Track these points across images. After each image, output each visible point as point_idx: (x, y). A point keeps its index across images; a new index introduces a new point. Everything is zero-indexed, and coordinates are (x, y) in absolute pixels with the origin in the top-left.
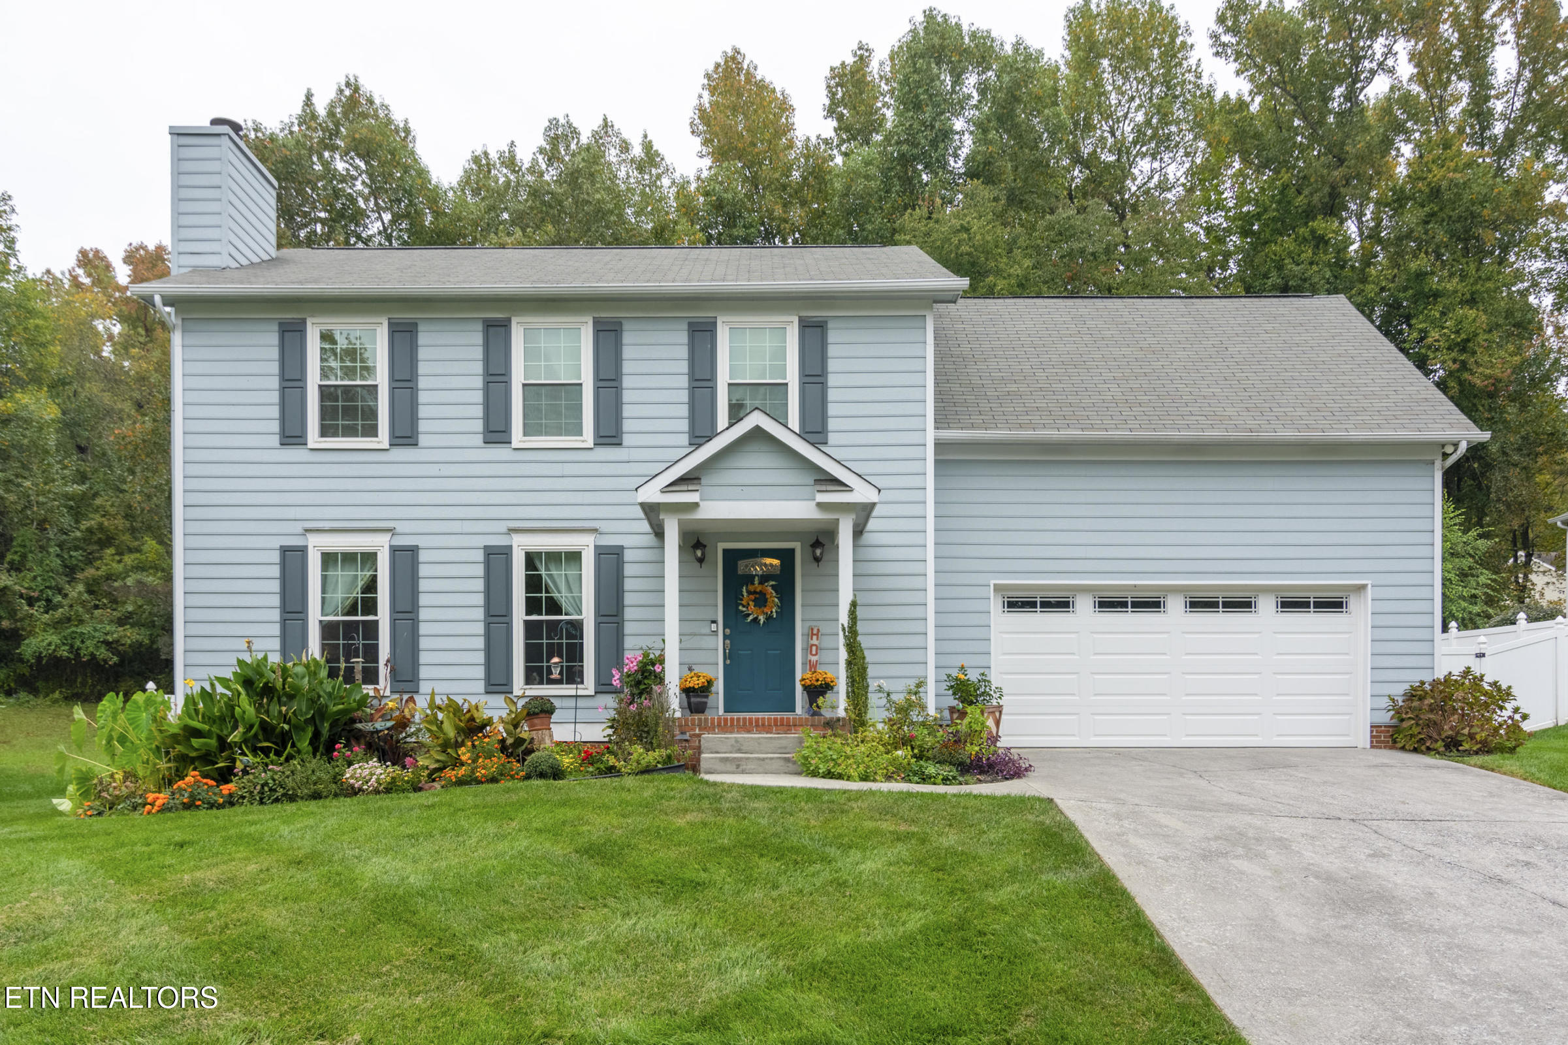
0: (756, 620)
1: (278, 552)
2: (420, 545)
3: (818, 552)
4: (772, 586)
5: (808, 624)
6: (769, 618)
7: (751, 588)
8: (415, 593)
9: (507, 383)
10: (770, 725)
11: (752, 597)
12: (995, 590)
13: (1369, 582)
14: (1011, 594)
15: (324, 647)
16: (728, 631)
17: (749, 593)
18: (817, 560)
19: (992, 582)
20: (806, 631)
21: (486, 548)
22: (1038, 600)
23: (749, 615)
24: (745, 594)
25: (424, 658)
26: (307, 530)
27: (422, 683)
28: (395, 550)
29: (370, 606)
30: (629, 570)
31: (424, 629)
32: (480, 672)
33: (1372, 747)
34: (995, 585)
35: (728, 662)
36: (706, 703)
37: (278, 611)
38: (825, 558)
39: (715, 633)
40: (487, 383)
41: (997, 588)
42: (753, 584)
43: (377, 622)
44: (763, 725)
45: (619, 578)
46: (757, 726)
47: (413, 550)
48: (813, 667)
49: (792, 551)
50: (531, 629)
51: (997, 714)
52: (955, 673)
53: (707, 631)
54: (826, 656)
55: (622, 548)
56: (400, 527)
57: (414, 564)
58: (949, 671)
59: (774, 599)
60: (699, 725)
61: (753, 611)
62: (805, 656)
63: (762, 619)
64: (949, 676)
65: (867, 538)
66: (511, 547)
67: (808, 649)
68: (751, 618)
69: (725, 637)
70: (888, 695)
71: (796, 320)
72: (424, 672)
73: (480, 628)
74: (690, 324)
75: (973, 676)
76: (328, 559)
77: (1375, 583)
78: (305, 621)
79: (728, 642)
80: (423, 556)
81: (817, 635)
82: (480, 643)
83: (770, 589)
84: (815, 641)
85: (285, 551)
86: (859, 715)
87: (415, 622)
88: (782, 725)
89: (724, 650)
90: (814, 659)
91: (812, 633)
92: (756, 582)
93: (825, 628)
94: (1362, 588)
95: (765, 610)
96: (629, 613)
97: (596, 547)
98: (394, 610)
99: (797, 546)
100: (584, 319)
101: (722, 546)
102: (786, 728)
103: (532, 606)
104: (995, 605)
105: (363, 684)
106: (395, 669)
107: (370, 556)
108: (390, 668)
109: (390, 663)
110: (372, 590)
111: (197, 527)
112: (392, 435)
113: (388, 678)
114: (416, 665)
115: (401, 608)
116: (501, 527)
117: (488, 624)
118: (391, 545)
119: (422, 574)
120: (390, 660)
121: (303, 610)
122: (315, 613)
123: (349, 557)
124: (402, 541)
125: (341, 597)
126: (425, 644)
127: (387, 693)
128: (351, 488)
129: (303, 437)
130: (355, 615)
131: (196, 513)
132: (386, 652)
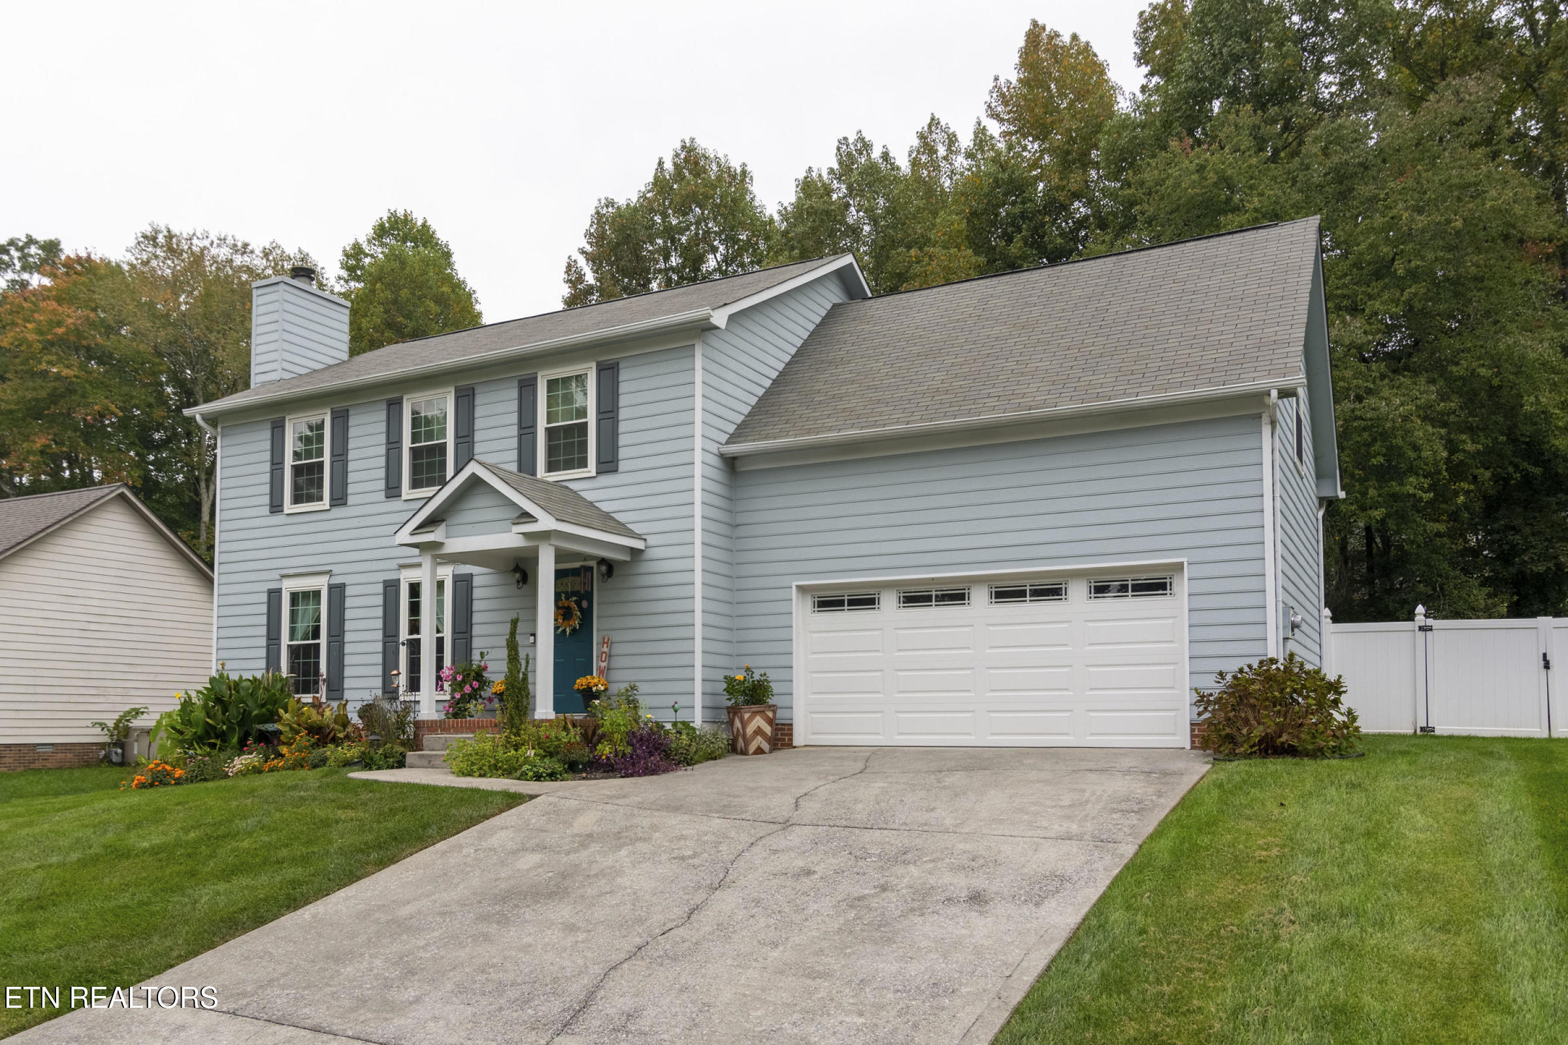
0: (564, 632)
1: (266, 594)
2: (347, 583)
4: (575, 601)
5: (603, 633)
6: (574, 630)
7: (560, 604)
8: (342, 621)
9: (400, 448)
11: (561, 612)
12: (799, 591)
13: (1185, 560)
14: (821, 594)
15: (292, 669)
17: (559, 608)
18: (604, 576)
19: (794, 584)
21: (385, 582)
22: (846, 598)
23: (558, 628)
25: (348, 672)
26: (283, 576)
27: (344, 692)
28: (331, 587)
29: (316, 634)
30: (477, 593)
31: (348, 649)
32: (379, 682)
33: (1193, 748)
34: (798, 586)
40: (388, 450)
42: (561, 599)
43: (319, 644)
45: (469, 601)
47: (342, 587)
48: (602, 672)
49: (592, 569)
50: (412, 646)
53: (528, 643)
54: (616, 662)
55: (472, 575)
56: (336, 569)
57: (342, 598)
59: (577, 612)
61: (562, 624)
63: (569, 630)
66: (399, 580)
67: (600, 656)
68: (560, 630)
71: (594, 365)
72: (347, 683)
73: (379, 647)
74: (520, 381)
76: (295, 597)
77: (1190, 561)
78: (279, 645)
80: (349, 591)
81: (607, 643)
82: (379, 659)
83: (573, 604)
84: (605, 649)
85: (271, 592)
87: (343, 644)
90: (603, 664)
91: (603, 642)
92: (563, 598)
93: (615, 636)
94: (1179, 567)
95: (571, 623)
96: (476, 630)
97: (454, 576)
98: (329, 635)
99: (594, 564)
100: (448, 389)
103: (413, 628)
104: (802, 605)
105: (309, 693)
106: (328, 681)
107: (317, 594)
108: (324, 681)
109: (325, 677)
110: (318, 620)
111: (225, 579)
112: (332, 499)
113: (323, 688)
114: (341, 678)
115: (333, 633)
116: (393, 564)
117: (385, 644)
118: (329, 585)
119: (347, 605)
120: (325, 674)
121: (279, 638)
122: (285, 640)
123: (306, 595)
124: (336, 580)
125: (301, 626)
126: (348, 660)
127: (324, 700)
128: (308, 542)
129: (281, 505)
130: (308, 639)
131: (225, 568)
132: (323, 668)
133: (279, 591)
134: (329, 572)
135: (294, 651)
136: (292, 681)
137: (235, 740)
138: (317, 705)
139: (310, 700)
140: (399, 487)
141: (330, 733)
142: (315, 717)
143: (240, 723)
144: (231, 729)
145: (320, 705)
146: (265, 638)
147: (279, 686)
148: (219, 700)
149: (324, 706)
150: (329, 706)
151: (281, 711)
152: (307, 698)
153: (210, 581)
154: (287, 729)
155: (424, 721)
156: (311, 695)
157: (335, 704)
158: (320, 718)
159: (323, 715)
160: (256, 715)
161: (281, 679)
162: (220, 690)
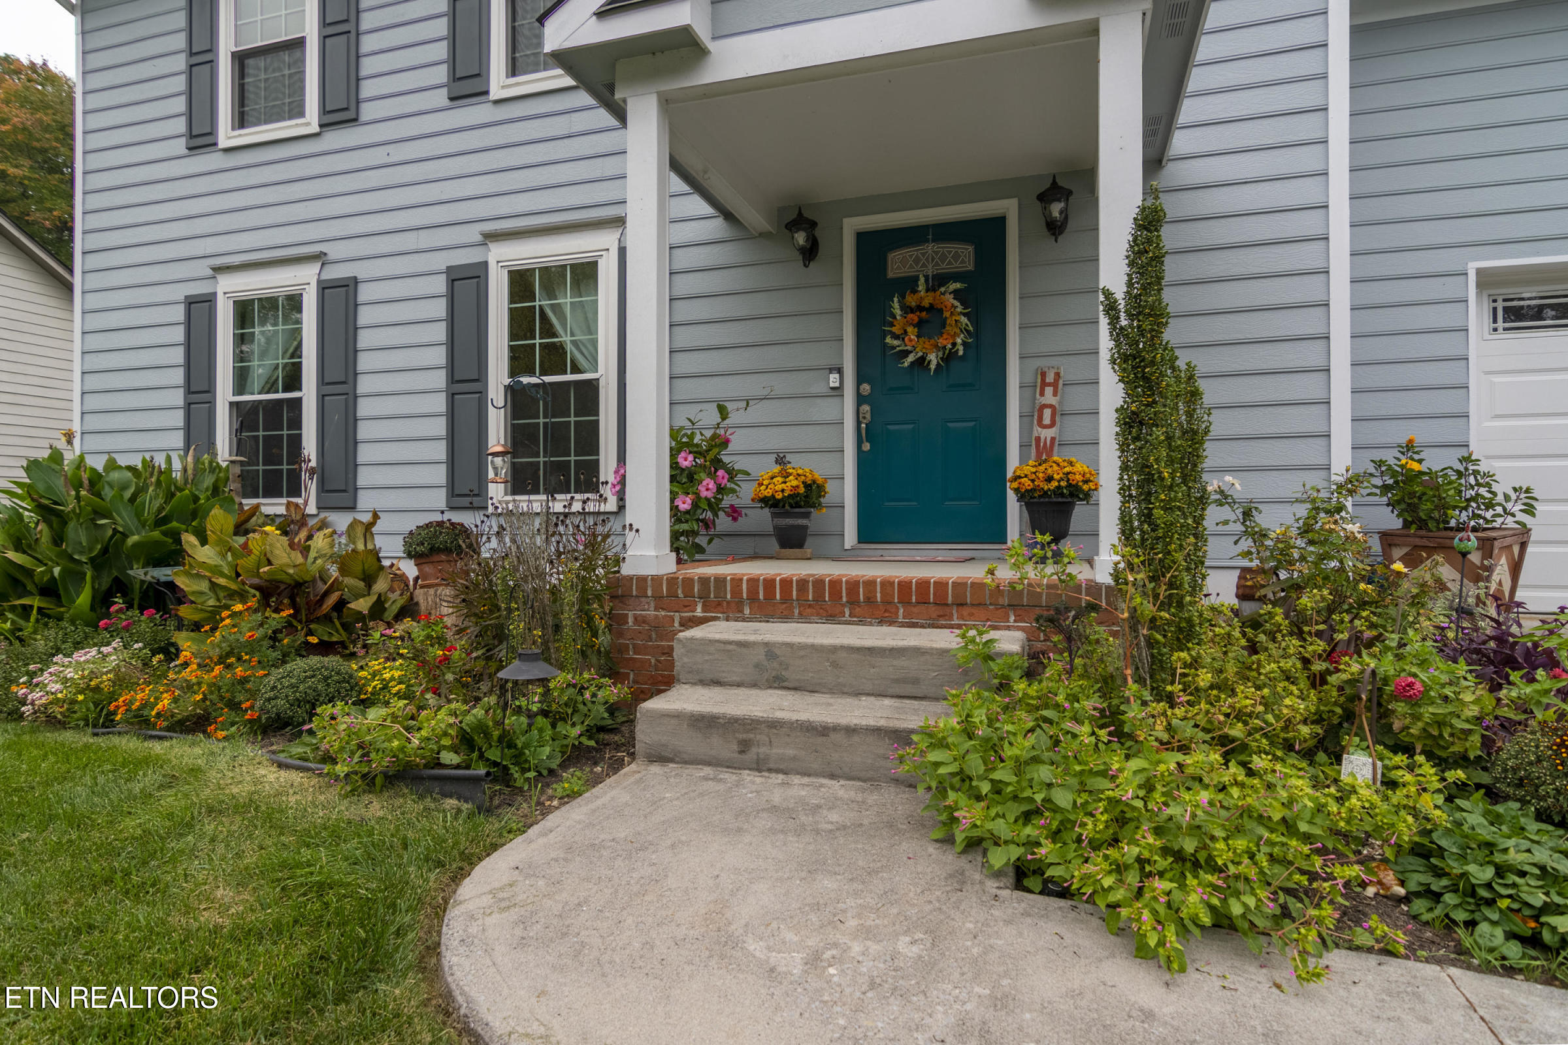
0: (921, 362)
1: (182, 306)
2: (360, 276)
3: (1056, 209)
4: (957, 294)
5: (1034, 363)
6: (949, 358)
7: (911, 300)
8: (351, 352)
10: (887, 602)
11: (914, 317)
12: (1480, 285)
14: (1510, 291)
15: (239, 446)
16: (866, 388)
17: (907, 309)
18: (1055, 228)
19: (1472, 267)
20: (1029, 379)
21: (450, 270)
23: (906, 353)
24: (898, 312)
25: (365, 454)
26: (218, 270)
27: (361, 495)
28: (324, 288)
29: (293, 380)
31: (364, 408)
32: (439, 475)
34: (1480, 272)
35: (866, 447)
36: (806, 528)
37: (181, 393)
38: (1071, 225)
39: (838, 391)
41: (1486, 280)
42: (915, 291)
43: (300, 400)
44: (870, 600)
46: (853, 602)
47: (350, 286)
48: (1044, 451)
49: (999, 223)
50: (519, 399)
51: (1516, 549)
52: (1390, 456)
53: (820, 388)
54: (1074, 429)
56: (334, 251)
57: (352, 306)
58: (1378, 455)
59: (959, 318)
60: (704, 596)
61: (914, 344)
62: (1025, 430)
63: (933, 359)
64: (1379, 464)
65: (1174, 173)
66: (486, 264)
67: (1033, 415)
68: (911, 358)
69: (860, 399)
70: (1247, 514)
72: (364, 477)
73: (439, 403)
75: (1435, 461)
76: (244, 312)
78: (212, 403)
79: (866, 408)
80: (365, 293)
81: (1055, 385)
82: (439, 427)
83: (950, 299)
84: (1049, 397)
85: (191, 302)
86: (1175, 602)
87: (352, 398)
88: (923, 601)
89: (859, 423)
90: (1047, 434)
91: (1041, 381)
92: (921, 287)
93: (1071, 370)
95: (941, 342)
97: (622, 250)
98: (322, 381)
99: (1008, 207)
101: (852, 225)
102: (934, 611)
103: (519, 361)
104: (1476, 315)
105: (281, 496)
106: (322, 473)
107: (295, 302)
108: (312, 471)
109: (313, 464)
110: (297, 352)
111: (95, 281)
112: (324, 111)
113: (311, 488)
114: (351, 466)
115: (331, 376)
116: (473, 234)
117: (452, 397)
118: (319, 282)
119: (361, 321)
120: (313, 457)
121: (210, 390)
122: (224, 392)
123: (269, 304)
124: (335, 273)
125: (259, 370)
126: (364, 431)
127: (311, 509)
128: (271, 200)
129: (212, 132)
130: (277, 392)
131: (95, 261)
132: (310, 446)
133: (209, 300)
134: (319, 257)
135: (245, 416)
136: (237, 470)
137: (84, 599)
138: (288, 526)
139: (281, 510)
140: (481, 74)
141: (326, 594)
142: (284, 557)
143: (99, 563)
144: (74, 575)
145: (303, 520)
146: (181, 391)
147: (208, 481)
148: (49, 511)
149: (312, 522)
150: (324, 525)
151: (189, 539)
152: (275, 506)
153: (68, 287)
154: (204, 586)
155: (642, 580)
156: (284, 500)
157: (341, 521)
158: (299, 559)
159: (305, 551)
160: (135, 545)
161: (214, 468)
162: (49, 488)
